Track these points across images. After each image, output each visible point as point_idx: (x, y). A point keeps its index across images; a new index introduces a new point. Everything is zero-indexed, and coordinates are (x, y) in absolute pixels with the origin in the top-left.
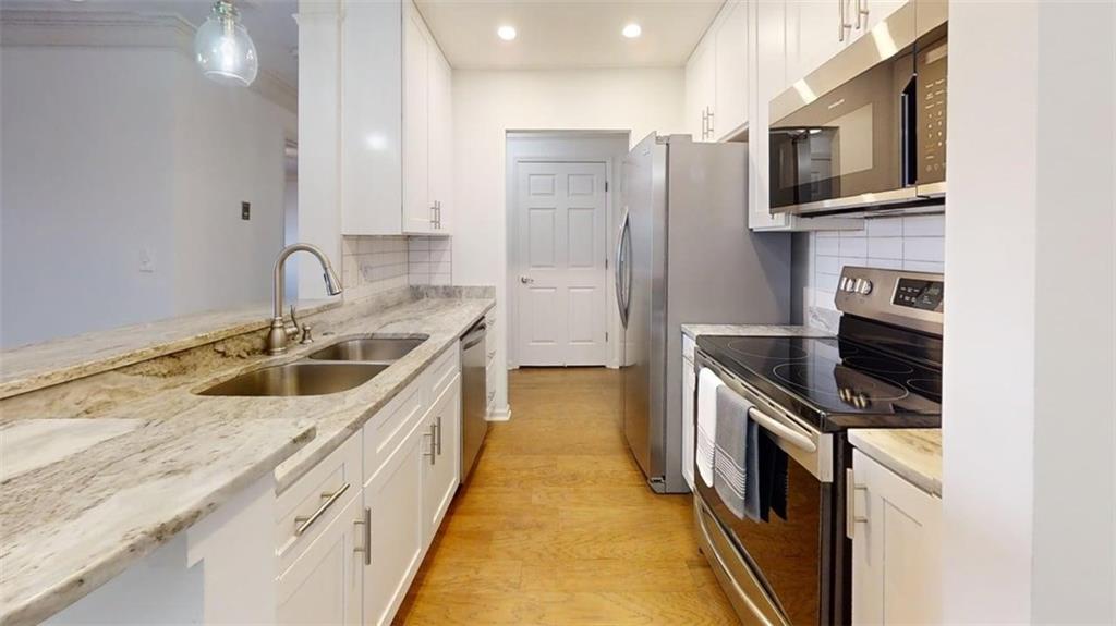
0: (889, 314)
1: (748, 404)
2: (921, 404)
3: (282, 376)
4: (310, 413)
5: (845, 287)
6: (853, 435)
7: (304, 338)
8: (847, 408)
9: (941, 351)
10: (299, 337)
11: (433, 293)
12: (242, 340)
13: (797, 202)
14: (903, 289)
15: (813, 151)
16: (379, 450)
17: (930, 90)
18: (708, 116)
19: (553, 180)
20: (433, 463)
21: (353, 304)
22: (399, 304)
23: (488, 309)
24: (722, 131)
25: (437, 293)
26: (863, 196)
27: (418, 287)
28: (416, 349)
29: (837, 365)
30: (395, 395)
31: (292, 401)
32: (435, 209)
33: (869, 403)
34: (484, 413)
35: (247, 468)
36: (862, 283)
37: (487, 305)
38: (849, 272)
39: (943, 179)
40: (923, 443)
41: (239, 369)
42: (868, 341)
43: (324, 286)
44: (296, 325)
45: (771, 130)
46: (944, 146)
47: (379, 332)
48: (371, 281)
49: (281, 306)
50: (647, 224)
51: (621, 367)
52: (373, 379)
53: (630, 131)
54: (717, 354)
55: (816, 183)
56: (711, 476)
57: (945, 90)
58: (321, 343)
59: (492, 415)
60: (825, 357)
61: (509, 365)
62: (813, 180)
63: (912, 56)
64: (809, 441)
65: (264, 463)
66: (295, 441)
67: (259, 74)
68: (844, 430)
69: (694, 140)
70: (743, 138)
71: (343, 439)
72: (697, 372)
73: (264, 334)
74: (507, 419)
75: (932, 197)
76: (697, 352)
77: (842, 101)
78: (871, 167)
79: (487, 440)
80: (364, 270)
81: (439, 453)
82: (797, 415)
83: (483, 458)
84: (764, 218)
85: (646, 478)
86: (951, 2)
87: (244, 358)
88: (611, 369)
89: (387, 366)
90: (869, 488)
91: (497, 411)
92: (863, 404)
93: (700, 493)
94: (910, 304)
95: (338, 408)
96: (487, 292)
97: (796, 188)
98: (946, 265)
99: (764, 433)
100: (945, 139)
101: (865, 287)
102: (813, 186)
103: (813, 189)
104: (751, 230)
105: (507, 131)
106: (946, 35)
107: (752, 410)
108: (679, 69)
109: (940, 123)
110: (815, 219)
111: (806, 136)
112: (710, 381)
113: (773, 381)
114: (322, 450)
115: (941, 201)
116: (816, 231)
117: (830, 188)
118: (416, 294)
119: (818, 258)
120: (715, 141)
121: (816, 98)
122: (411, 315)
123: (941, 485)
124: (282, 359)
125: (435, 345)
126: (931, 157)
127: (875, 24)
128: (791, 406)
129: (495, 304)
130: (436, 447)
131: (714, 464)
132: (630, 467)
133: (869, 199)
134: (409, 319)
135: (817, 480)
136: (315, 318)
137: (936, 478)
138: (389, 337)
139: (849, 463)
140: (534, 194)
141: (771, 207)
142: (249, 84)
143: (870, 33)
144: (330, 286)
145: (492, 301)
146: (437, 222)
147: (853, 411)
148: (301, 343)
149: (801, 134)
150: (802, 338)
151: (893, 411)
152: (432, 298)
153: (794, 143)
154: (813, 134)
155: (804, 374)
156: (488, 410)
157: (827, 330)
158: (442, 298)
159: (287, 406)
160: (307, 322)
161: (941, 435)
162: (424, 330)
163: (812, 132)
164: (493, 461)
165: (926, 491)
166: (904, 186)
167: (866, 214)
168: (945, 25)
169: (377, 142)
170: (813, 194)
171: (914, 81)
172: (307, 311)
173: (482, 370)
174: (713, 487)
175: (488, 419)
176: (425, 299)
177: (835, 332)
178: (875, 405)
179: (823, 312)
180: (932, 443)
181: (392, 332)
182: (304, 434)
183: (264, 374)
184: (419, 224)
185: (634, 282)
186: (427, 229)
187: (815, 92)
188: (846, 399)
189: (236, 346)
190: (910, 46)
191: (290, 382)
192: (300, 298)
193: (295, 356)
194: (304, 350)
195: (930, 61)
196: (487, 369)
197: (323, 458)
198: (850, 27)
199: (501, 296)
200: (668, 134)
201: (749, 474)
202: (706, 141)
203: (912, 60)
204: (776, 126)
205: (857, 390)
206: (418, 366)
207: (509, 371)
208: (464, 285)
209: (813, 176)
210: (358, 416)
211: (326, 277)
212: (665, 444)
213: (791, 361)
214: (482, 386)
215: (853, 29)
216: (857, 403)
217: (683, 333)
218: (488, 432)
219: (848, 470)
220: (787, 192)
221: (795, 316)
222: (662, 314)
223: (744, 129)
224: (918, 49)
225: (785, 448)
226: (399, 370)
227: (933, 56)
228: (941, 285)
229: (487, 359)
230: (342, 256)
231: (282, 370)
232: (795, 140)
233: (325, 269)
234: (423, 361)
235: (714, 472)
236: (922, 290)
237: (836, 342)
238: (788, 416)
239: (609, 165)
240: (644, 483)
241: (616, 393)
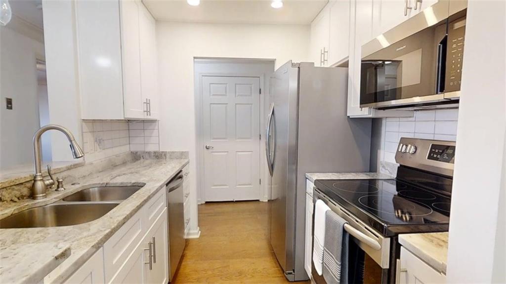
0: (424, 165)
1: (343, 221)
2: (438, 217)
3: (44, 213)
4: (66, 238)
5: (401, 150)
6: (402, 238)
7: (58, 187)
8: (398, 222)
9: (451, 185)
10: (55, 187)
11: (147, 156)
12: (13, 189)
13: (376, 101)
14: (434, 150)
15: (386, 73)
16: (114, 262)
17: (455, 43)
18: (324, 53)
19: (226, 88)
20: (151, 268)
21: (91, 164)
22: (124, 163)
23: (184, 166)
24: (332, 61)
25: (150, 156)
26: (414, 98)
27: (136, 153)
28: (137, 192)
29: (395, 195)
30: (124, 223)
31: (52, 231)
32: (147, 103)
33: (411, 218)
34: (183, 233)
35: (24, 279)
36: (411, 147)
37: (183, 163)
38: (404, 141)
39: (459, 90)
40: (439, 241)
41: (13, 209)
42: (412, 181)
43: (71, 152)
44: (52, 179)
45: (362, 61)
46: (461, 72)
47: (111, 182)
48: (104, 149)
49: (40, 166)
50: (286, 113)
51: (269, 201)
52: (108, 213)
53: (275, 59)
54: (326, 191)
55: (388, 90)
56: (321, 269)
57: (463, 43)
58: (71, 190)
59: (188, 234)
60: (388, 191)
61: (198, 201)
62: (386, 89)
63: (446, 24)
64: (377, 243)
65: (35, 275)
66: (56, 258)
67: (12, 18)
68: (397, 235)
69: (315, 66)
70: (346, 65)
71: (90, 255)
72: (314, 202)
73: (29, 185)
74: (197, 236)
75: (452, 99)
76: (315, 190)
77: (405, 47)
78: (419, 82)
79: (186, 252)
80: (99, 141)
81: (155, 262)
82: (371, 227)
83: (183, 263)
84: (356, 110)
85: (284, 272)
86: (469, 1)
87: (15, 202)
88: (263, 202)
89: (118, 204)
90: (408, 271)
91: (191, 232)
92: (408, 219)
93: (315, 280)
94: (437, 159)
95: (85, 234)
96: (183, 155)
97: (376, 93)
98: (457, 136)
99: (352, 239)
100: (461, 69)
101: (413, 149)
102: (385, 92)
103: (385, 94)
104: (349, 117)
105: (195, 58)
106: (466, 15)
107: (346, 225)
108: (307, 26)
109: (459, 60)
110: (386, 110)
111: (383, 65)
112: (322, 207)
113: (358, 206)
114: (76, 263)
115: (457, 101)
116: (386, 118)
117: (395, 93)
118: (136, 157)
119: (387, 133)
120: (328, 66)
121: (389, 45)
122: (133, 170)
123: (446, 267)
124: (42, 202)
125: (150, 190)
126: (454, 78)
127: (426, 8)
128: (368, 222)
129: (188, 163)
130: (152, 258)
131: (323, 260)
132: (274, 265)
133: (417, 100)
134: (132, 173)
135: (380, 267)
136: (65, 174)
137: (444, 263)
138: (118, 185)
139: (398, 256)
140: (214, 95)
141: (361, 104)
142: (5, 24)
143: (422, 12)
144: (75, 152)
145: (186, 161)
146: (148, 112)
147: (402, 223)
148: (56, 190)
149: (380, 64)
150: (375, 180)
151: (423, 223)
152: (147, 159)
153: (376, 69)
154: (387, 64)
155: (376, 202)
156: (186, 231)
157: (390, 175)
158: (153, 159)
159: (49, 234)
160: (60, 177)
161: (448, 236)
162: (142, 180)
163: (386, 63)
164: (190, 265)
165: (438, 271)
166: (437, 93)
167: (415, 108)
168: (466, 10)
169: (103, 62)
170: (385, 97)
171: (446, 38)
172: (60, 169)
173: (181, 205)
174: (322, 275)
175: (185, 237)
176: (142, 160)
177: (394, 176)
178: (414, 219)
179: (388, 164)
180: (443, 241)
181: (120, 182)
182: (62, 253)
183: (31, 212)
184: (135, 112)
185: (277, 147)
186: (141, 116)
187: (389, 42)
188: (398, 216)
189: (9, 194)
190: (445, 20)
191: (50, 217)
192: (53, 160)
193: (53, 199)
194: (60, 195)
195: (456, 28)
196: (184, 204)
197: (78, 269)
198: (411, 8)
199: (192, 157)
200: (299, 62)
201: (342, 266)
202: (322, 66)
203: (446, 26)
204: (364, 59)
205: (405, 211)
206: (139, 204)
207: (199, 205)
208: (168, 151)
209: (386, 87)
210: (99, 239)
211: (72, 146)
212: (295, 248)
213: (369, 194)
214: (181, 215)
215: (413, 10)
216: (404, 218)
217: (307, 178)
218: (186, 246)
219: (398, 260)
220: (370, 96)
221: (372, 166)
222: (294, 167)
223: (346, 60)
224: (449, 22)
225: (363, 248)
226: (125, 207)
227: (457, 25)
228: (454, 148)
229: (184, 198)
230: (82, 132)
231: (44, 209)
232: (376, 67)
233: (71, 141)
234: (142, 200)
235: (323, 265)
236: (444, 151)
237: (395, 182)
238: (366, 228)
239: (262, 78)
240: (283, 275)
241: (265, 217)
